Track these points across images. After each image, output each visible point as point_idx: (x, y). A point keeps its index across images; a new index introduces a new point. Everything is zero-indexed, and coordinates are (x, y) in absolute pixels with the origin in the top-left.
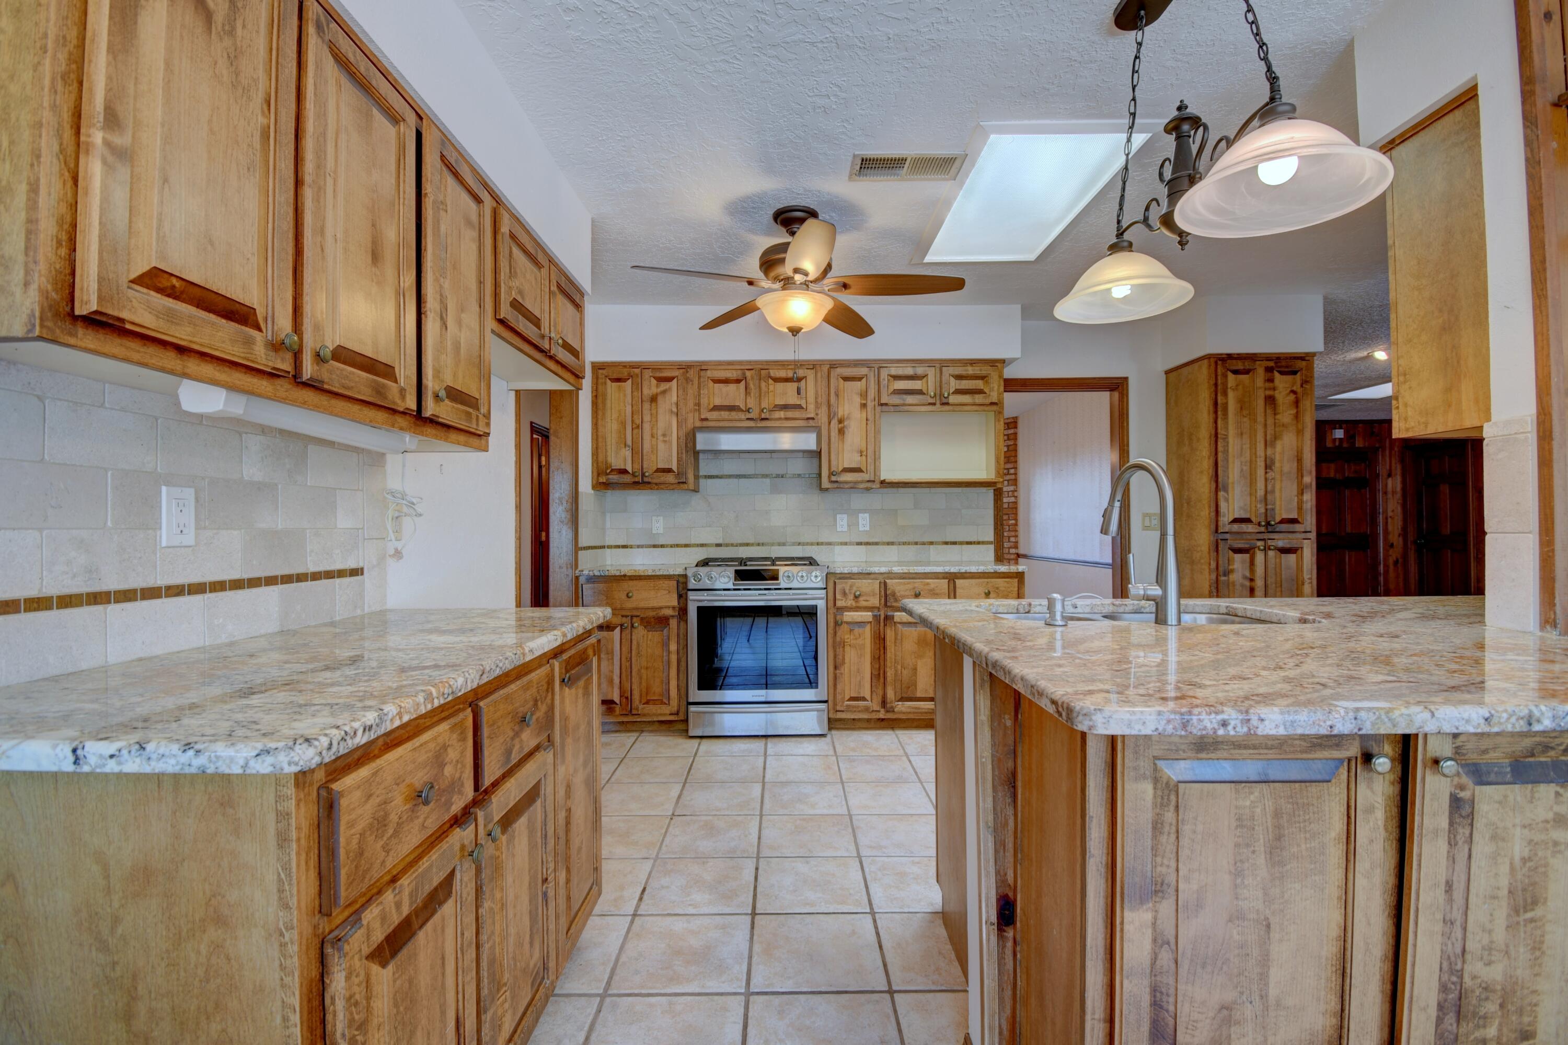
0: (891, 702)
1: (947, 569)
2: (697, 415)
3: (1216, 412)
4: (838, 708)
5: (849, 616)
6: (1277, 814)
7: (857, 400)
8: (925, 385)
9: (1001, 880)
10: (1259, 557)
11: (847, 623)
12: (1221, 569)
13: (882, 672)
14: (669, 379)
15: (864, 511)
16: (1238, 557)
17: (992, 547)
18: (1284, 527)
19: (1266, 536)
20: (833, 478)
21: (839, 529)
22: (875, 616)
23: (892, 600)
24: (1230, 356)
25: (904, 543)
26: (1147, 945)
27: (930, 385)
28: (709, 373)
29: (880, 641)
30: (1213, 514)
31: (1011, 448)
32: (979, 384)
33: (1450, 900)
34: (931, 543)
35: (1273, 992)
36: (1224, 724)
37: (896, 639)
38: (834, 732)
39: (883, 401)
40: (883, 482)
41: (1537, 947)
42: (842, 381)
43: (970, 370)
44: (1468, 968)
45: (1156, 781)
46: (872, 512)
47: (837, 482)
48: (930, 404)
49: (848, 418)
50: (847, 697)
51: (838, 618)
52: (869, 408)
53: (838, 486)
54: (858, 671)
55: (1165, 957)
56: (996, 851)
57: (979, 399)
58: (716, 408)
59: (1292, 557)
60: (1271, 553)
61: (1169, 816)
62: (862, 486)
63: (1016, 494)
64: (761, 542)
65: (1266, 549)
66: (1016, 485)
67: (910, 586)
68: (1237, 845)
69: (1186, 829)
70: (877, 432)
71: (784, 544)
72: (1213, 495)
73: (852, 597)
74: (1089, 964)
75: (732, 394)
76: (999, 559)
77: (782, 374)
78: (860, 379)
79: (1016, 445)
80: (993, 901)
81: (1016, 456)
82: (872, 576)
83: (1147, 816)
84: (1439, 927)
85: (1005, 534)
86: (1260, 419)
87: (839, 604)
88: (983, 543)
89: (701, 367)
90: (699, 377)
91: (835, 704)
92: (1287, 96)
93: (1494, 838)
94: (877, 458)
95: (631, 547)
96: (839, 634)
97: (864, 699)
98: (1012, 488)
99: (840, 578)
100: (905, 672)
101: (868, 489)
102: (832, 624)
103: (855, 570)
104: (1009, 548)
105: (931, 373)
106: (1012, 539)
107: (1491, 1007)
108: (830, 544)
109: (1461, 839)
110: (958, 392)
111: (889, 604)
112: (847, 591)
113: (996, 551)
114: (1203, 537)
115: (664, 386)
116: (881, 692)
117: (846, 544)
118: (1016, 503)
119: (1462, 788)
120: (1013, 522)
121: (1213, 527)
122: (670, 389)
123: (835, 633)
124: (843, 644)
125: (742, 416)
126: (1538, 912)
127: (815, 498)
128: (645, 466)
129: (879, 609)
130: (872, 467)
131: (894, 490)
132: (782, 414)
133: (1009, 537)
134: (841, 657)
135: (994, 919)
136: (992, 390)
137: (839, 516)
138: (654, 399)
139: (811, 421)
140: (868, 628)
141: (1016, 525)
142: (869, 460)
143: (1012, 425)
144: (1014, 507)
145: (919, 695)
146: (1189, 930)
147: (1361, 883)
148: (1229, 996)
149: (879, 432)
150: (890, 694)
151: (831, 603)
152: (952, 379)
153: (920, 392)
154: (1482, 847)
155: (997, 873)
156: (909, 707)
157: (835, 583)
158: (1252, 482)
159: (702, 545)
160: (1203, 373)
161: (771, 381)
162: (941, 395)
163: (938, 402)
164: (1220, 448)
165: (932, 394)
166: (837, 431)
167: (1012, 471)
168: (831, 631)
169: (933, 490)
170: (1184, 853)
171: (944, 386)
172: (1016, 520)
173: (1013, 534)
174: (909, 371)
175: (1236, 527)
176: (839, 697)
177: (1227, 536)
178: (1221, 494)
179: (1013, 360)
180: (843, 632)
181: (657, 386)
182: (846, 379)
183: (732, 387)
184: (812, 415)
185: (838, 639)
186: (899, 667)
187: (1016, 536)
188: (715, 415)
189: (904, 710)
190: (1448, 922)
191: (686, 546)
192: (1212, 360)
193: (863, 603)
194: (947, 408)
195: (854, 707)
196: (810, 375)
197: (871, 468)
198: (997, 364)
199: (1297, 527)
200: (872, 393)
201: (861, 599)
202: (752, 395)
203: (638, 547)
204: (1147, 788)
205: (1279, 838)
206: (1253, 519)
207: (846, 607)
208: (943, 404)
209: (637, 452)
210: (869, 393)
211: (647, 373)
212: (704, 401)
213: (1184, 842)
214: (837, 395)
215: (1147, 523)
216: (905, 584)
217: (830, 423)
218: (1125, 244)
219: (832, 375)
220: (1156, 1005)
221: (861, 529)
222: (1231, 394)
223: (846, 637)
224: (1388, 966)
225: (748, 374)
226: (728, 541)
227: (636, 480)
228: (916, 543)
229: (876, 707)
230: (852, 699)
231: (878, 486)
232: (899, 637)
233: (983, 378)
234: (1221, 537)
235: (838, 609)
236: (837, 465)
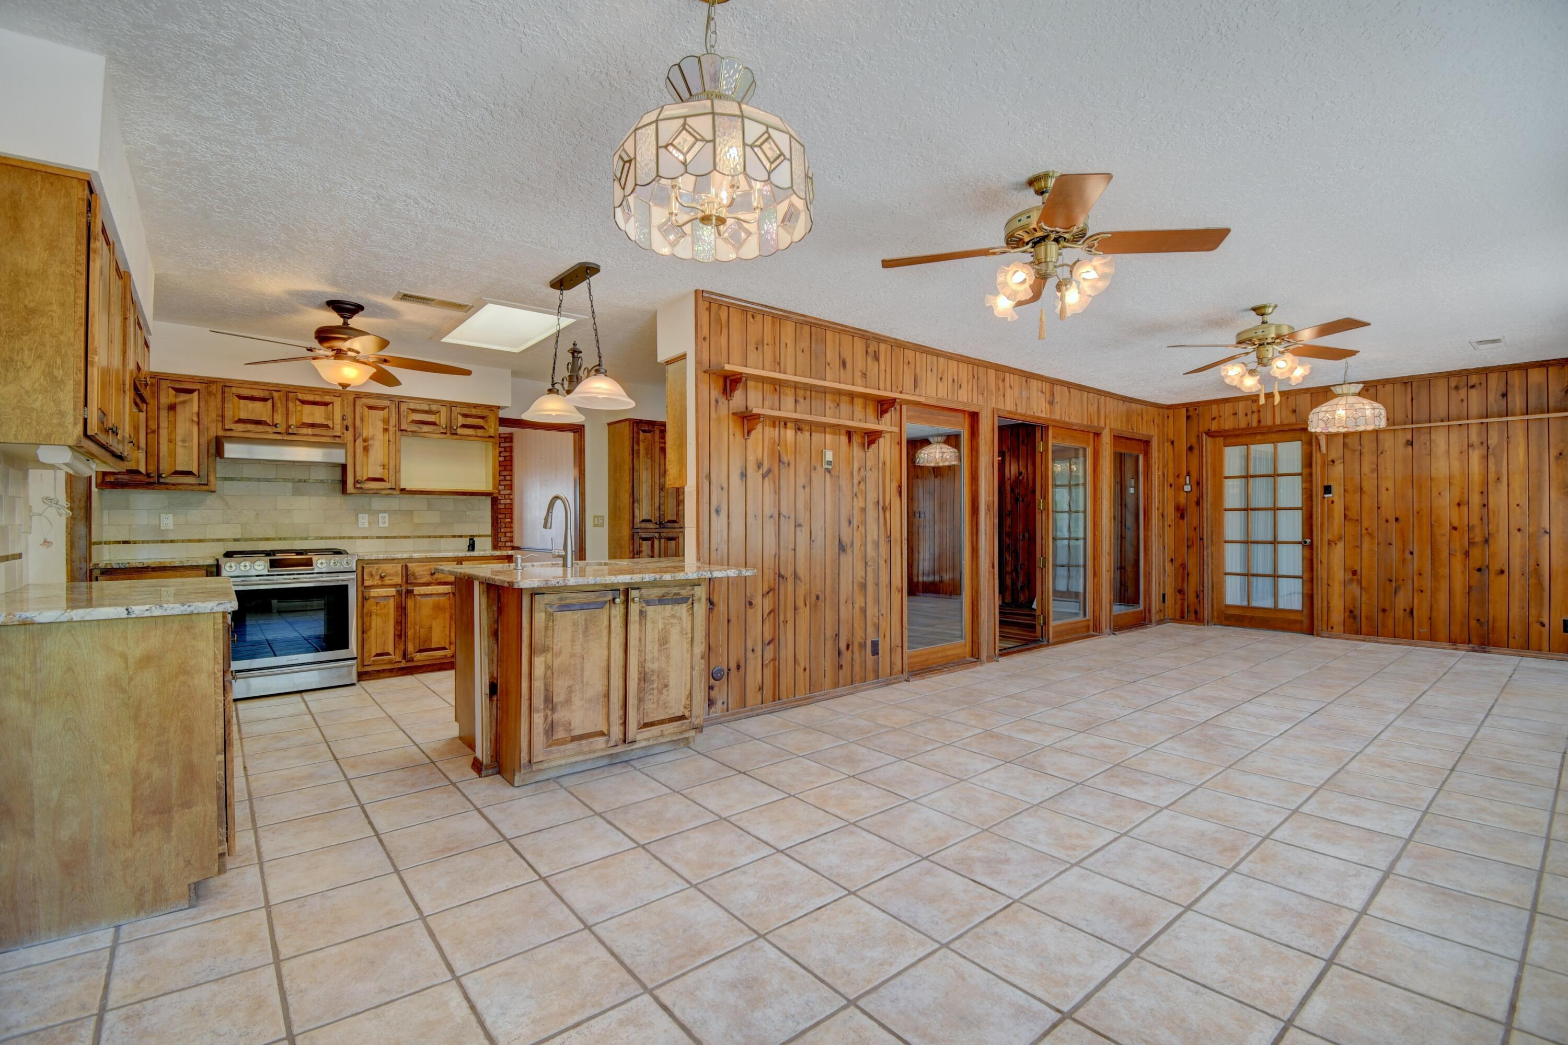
0: (411, 654)
1: (456, 554)
2: (220, 425)
3: (633, 455)
4: (366, 663)
5: (374, 592)
6: (586, 620)
7: (381, 425)
8: (438, 419)
9: (492, 677)
10: (656, 542)
11: (374, 597)
12: (635, 551)
13: (403, 632)
14: (191, 391)
15: (384, 512)
16: (644, 543)
17: (490, 539)
18: (670, 525)
19: (660, 530)
20: (358, 486)
21: (360, 526)
22: (398, 591)
23: (412, 578)
24: (641, 421)
25: (419, 537)
26: (543, 669)
27: (443, 420)
28: (234, 390)
29: (402, 610)
30: (631, 517)
31: (507, 459)
32: (480, 422)
33: (641, 644)
34: (442, 537)
35: (585, 679)
36: (558, 583)
37: (415, 607)
38: (361, 683)
39: (403, 428)
40: (403, 490)
41: (668, 657)
42: (367, 409)
43: (474, 411)
44: (647, 665)
45: (546, 612)
46: (391, 513)
47: (362, 488)
48: (442, 433)
49: (372, 438)
50: (374, 654)
51: (366, 594)
52: (391, 433)
53: (362, 491)
54: (383, 633)
55: (549, 672)
56: (489, 664)
57: (480, 432)
58: (240, 421)
59: (673, 542)
60: (663, 541)
61: (551, 624)
62: (384, 492)
63: (511, 497)
64: (283, 536)
65: (660, 538)
66: (511, 489)
67: (427, 568)
68: (573, 632)
69: (556, 627)
70: (398, 451)
71: (307, 539)
72: (631, 505)
73: (378, 577)
74: (523, 680)
75: (259, 410)
76: (495, 547)
77: (310, 398)
78: (383, 409)
79: (511, 456)
80: (488, 684)
81: (511, 465)
82: (395, 561)
83: (543, 624)
84: (637, 652)
85: (502, 530)
86: (657, 461)
87: (367, 583)
88: (483, 536)
89: (225, 385)
90: (223, 393)
91: (362, 661)
92: (605, 366)
93: (653, 622)
94: (397, 471)
95: (135, 542)
96: (366, 606)
97: (388, 654)
98: (508, 492)
99: (367, 564)
100: (422, 631)
101: (388, 495)
102: (360, 600)
103: (381, 556)
104: (505, 542)
105: (443, 410)
106: (508, 535)
107: (654, 677)
108: (351, 538)
109: (643, 624)
110: (464, 426)
111: (409, 581)
112: (374, 573)
113: (493, 542)
114: (626, 532)
115: (183, 397)
116: (402, 648)
117: (366, 538)
118: (511, 504)
119: (643, 607)
120: (509, 520)
121: (631, 525)
122: (191, 400)
123: (363, 606)
124: (370, 614)
125: (269, 429)
126: (668, 646)
127: (338, 500)
128: (161, 468)
129: (401, 585)
130: (394, 478)
131: (411, 496)
132: (310, 431)
133: (505, 533)
134: (368, 624)
135: (488, 692)
136: (490, 427)
137: (360, 515)
138: (172, 407)
139: (337, 439)
140: (392, 600)
141: (511, 522)
142: (391, 473)
143: (509, 440)
144: (510, 509)
145: (433, 646)
146: (557, 662)
147: (613, 641)
148: (571, 683)
149: (400, 451)
150: (410, 648)
151: (360, 583)
152: (460, 417)
153: (434, 424)
154: (649, 625)
155: (489, 673)
156: (425, 656)
157: (363, 568)
158: (653, 498)
159: (218, 540)
160: (626, 429)
161: (298, 403)
162: (451, 427)
163: (448, 432)
164: (635, 477)
165: (444, 426)
166: (362, 448)
167: (508, 478)
168: (360, 605)
169: (443, 497)
170: (555, 636)
171: (454, 421)
172: (511, 518)
173: (509, 530)
174: (426, 407)
175: (644, 525)
176: (366, 655)
177: (639, 530)
178: (636, 504)
179: (504, 408)
180: (370, 605)
181: (176, 396)
182: (370, 408)
183: (258, 405)
184: (339, 434)
185: (365, 610)
186: (418, 628)
187: (511, 532)
188: (240, 426)
189: (421, 658)
190: (640, 651)
191: (200, 541)
192: (631, 422)
193: (387, 581)
194: (455, 437)
195: (379, 661)
196: (337, 402)
197: (392, 479)
198: (491, 408)
199: (676, 525)
200: (393, 421)
201: (386, 579)
202: (280, 412)
203: (143, 542)
204: (543, 615)
205: (586, 628)
206: (653, 520)
207: (373, 586)
208: (452, 434)
209: (152, 454)
210: (391, 420)
211: (164, 384)
212: (229, 414)
213: (556, 632)
214: (362, 420)
215: (596, 523)
216: (423, 566)
217: (355, 441)
218: (555, 391)
219: (357, 403)
220: (546, 690)
221: (381, 525)
222: (641, 444)
223: (373, 608)
224: (624, 669)
225: (275, 395)
226: (247, 536)
227: (152, 480)
228: (429, 537)
229: (398, 657)
230: (378, 655)
231: (398, 492)
232: (418, 605)
233: (483, 418)
234: (635, 531)
235: (366, 587)
236: (363, 474)
